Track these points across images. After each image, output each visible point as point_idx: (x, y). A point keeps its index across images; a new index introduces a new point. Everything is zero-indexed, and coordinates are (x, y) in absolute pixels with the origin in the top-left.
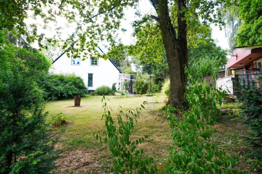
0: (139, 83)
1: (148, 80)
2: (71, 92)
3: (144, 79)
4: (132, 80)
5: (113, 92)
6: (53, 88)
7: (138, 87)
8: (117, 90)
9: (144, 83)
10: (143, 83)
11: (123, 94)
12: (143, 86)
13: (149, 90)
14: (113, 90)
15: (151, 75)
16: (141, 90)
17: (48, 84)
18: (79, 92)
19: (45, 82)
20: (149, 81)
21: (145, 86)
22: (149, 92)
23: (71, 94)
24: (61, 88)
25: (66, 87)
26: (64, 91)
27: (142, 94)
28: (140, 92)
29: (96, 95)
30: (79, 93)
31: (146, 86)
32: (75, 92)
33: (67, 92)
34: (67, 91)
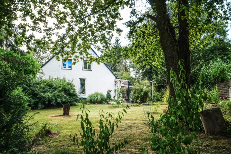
0: (138, 90)
1: (148, 87)
2: (60, 100)
3: (143, 86)
4: (130, 87)
5: (107, 100)
6: (40, 95)
7: (136, 95)
8: (112, 98)
9: (144, 91)
10: (142, 90)
11: (119, 103)
12: (142, 93)
13: (149, 99)
14: (108, 98)
15: (151, 81)
16: (140, 99)
17: (35, 91)
18: (69, 99)
19: (32, 88)
20: (150, 88)
21: (144, 94)
22: (149, 100)
23: (60, 102)
24: (49, 95)
25: (55, 94)
26: (52, 98)
27: (140, 103)
28: (138, 101)
29: (88, 103)
30: (69, 101)
31: (146, 94)
32: (64, 100)
33: (56, 100)
34: (56, 98)
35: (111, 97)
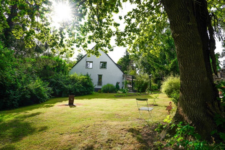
0: (139, 82)
1: (147, 80)
2: (78, 90)
3: (143, 79)
4: (133, 80)
5: (116, 90)
6: (63, 86)
7: (138, 86)
8: (121, 88)
9: (144, 82)
11: (124, 92)
12: (143, 85)
13: (148, 89)
14: (117, 89)
15: (150, 75)
16: (141, 89)
17: (60, 83)
18: (86, 90)
19: (59, 81)
20: (149, 80)
21: (144, 85)
22: (148, 90)
23: (79, 91)
24: (70, 86)
25: (75, 85)
26: (72, 89)
27: (142, 92)
28: (140, 91)
29: (102, 92)
30: (86, 91)
31: (146, 85)
32: (82, 90)
34: (75, 89)
35: (119, 88)
